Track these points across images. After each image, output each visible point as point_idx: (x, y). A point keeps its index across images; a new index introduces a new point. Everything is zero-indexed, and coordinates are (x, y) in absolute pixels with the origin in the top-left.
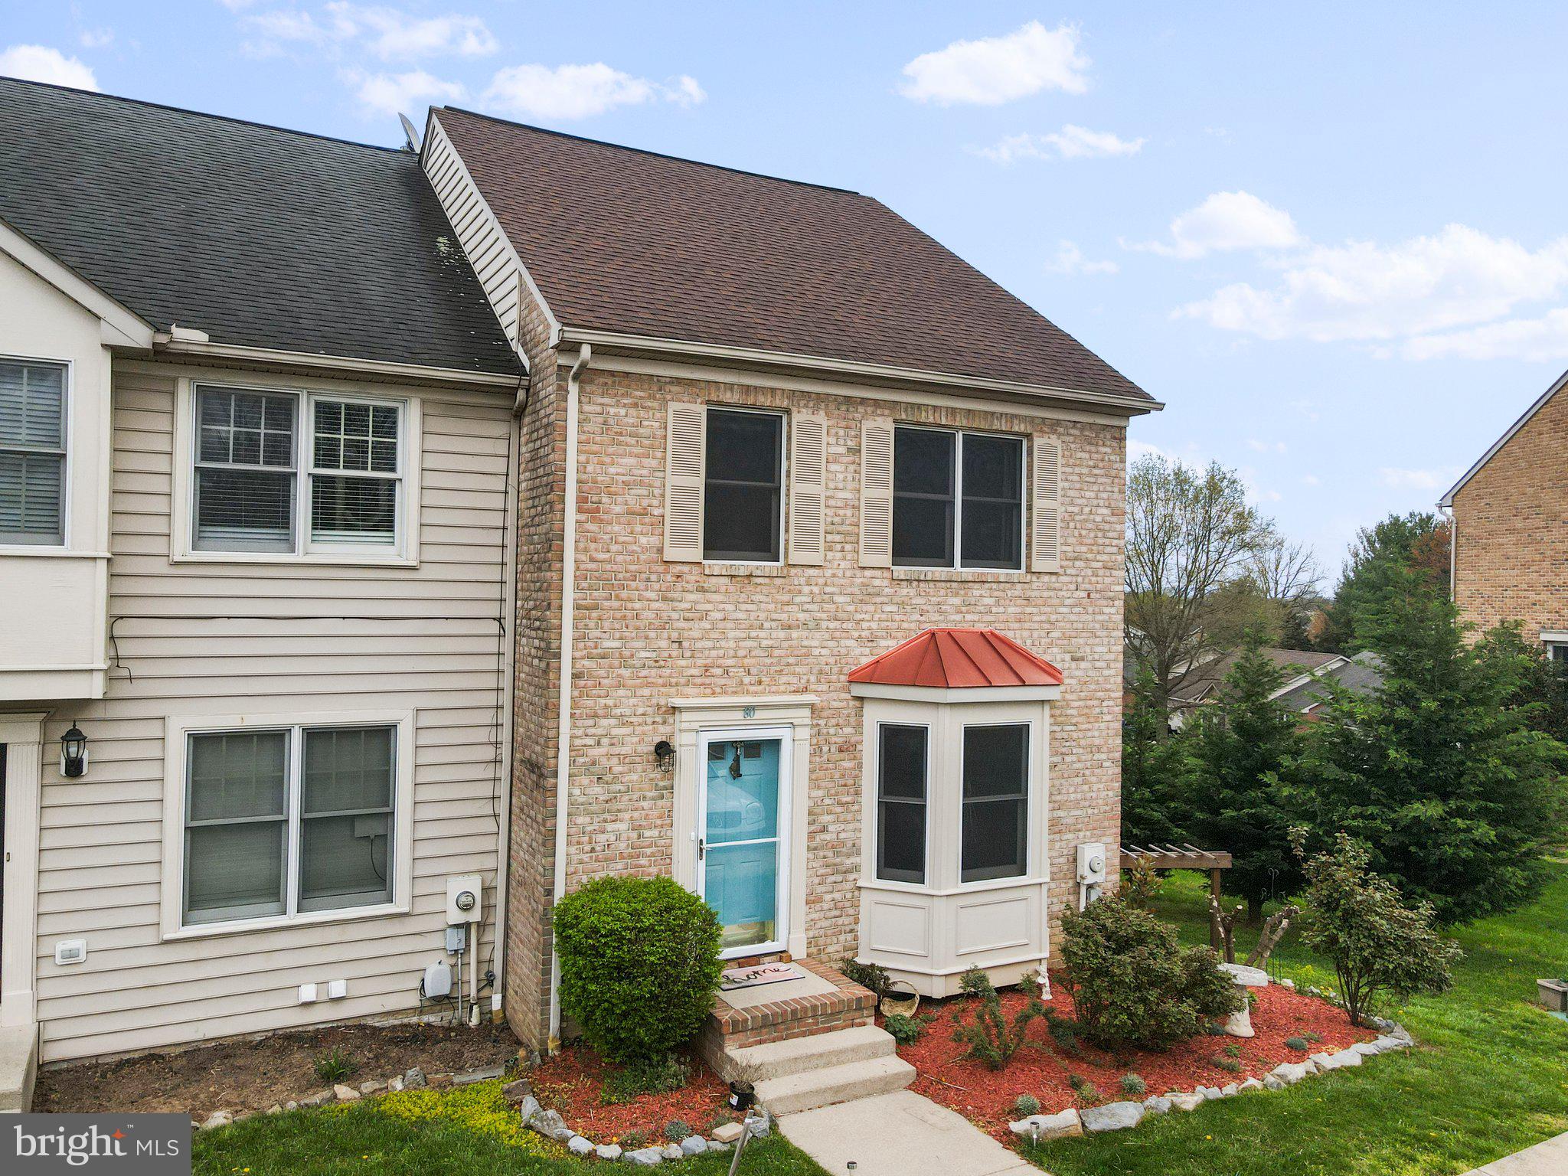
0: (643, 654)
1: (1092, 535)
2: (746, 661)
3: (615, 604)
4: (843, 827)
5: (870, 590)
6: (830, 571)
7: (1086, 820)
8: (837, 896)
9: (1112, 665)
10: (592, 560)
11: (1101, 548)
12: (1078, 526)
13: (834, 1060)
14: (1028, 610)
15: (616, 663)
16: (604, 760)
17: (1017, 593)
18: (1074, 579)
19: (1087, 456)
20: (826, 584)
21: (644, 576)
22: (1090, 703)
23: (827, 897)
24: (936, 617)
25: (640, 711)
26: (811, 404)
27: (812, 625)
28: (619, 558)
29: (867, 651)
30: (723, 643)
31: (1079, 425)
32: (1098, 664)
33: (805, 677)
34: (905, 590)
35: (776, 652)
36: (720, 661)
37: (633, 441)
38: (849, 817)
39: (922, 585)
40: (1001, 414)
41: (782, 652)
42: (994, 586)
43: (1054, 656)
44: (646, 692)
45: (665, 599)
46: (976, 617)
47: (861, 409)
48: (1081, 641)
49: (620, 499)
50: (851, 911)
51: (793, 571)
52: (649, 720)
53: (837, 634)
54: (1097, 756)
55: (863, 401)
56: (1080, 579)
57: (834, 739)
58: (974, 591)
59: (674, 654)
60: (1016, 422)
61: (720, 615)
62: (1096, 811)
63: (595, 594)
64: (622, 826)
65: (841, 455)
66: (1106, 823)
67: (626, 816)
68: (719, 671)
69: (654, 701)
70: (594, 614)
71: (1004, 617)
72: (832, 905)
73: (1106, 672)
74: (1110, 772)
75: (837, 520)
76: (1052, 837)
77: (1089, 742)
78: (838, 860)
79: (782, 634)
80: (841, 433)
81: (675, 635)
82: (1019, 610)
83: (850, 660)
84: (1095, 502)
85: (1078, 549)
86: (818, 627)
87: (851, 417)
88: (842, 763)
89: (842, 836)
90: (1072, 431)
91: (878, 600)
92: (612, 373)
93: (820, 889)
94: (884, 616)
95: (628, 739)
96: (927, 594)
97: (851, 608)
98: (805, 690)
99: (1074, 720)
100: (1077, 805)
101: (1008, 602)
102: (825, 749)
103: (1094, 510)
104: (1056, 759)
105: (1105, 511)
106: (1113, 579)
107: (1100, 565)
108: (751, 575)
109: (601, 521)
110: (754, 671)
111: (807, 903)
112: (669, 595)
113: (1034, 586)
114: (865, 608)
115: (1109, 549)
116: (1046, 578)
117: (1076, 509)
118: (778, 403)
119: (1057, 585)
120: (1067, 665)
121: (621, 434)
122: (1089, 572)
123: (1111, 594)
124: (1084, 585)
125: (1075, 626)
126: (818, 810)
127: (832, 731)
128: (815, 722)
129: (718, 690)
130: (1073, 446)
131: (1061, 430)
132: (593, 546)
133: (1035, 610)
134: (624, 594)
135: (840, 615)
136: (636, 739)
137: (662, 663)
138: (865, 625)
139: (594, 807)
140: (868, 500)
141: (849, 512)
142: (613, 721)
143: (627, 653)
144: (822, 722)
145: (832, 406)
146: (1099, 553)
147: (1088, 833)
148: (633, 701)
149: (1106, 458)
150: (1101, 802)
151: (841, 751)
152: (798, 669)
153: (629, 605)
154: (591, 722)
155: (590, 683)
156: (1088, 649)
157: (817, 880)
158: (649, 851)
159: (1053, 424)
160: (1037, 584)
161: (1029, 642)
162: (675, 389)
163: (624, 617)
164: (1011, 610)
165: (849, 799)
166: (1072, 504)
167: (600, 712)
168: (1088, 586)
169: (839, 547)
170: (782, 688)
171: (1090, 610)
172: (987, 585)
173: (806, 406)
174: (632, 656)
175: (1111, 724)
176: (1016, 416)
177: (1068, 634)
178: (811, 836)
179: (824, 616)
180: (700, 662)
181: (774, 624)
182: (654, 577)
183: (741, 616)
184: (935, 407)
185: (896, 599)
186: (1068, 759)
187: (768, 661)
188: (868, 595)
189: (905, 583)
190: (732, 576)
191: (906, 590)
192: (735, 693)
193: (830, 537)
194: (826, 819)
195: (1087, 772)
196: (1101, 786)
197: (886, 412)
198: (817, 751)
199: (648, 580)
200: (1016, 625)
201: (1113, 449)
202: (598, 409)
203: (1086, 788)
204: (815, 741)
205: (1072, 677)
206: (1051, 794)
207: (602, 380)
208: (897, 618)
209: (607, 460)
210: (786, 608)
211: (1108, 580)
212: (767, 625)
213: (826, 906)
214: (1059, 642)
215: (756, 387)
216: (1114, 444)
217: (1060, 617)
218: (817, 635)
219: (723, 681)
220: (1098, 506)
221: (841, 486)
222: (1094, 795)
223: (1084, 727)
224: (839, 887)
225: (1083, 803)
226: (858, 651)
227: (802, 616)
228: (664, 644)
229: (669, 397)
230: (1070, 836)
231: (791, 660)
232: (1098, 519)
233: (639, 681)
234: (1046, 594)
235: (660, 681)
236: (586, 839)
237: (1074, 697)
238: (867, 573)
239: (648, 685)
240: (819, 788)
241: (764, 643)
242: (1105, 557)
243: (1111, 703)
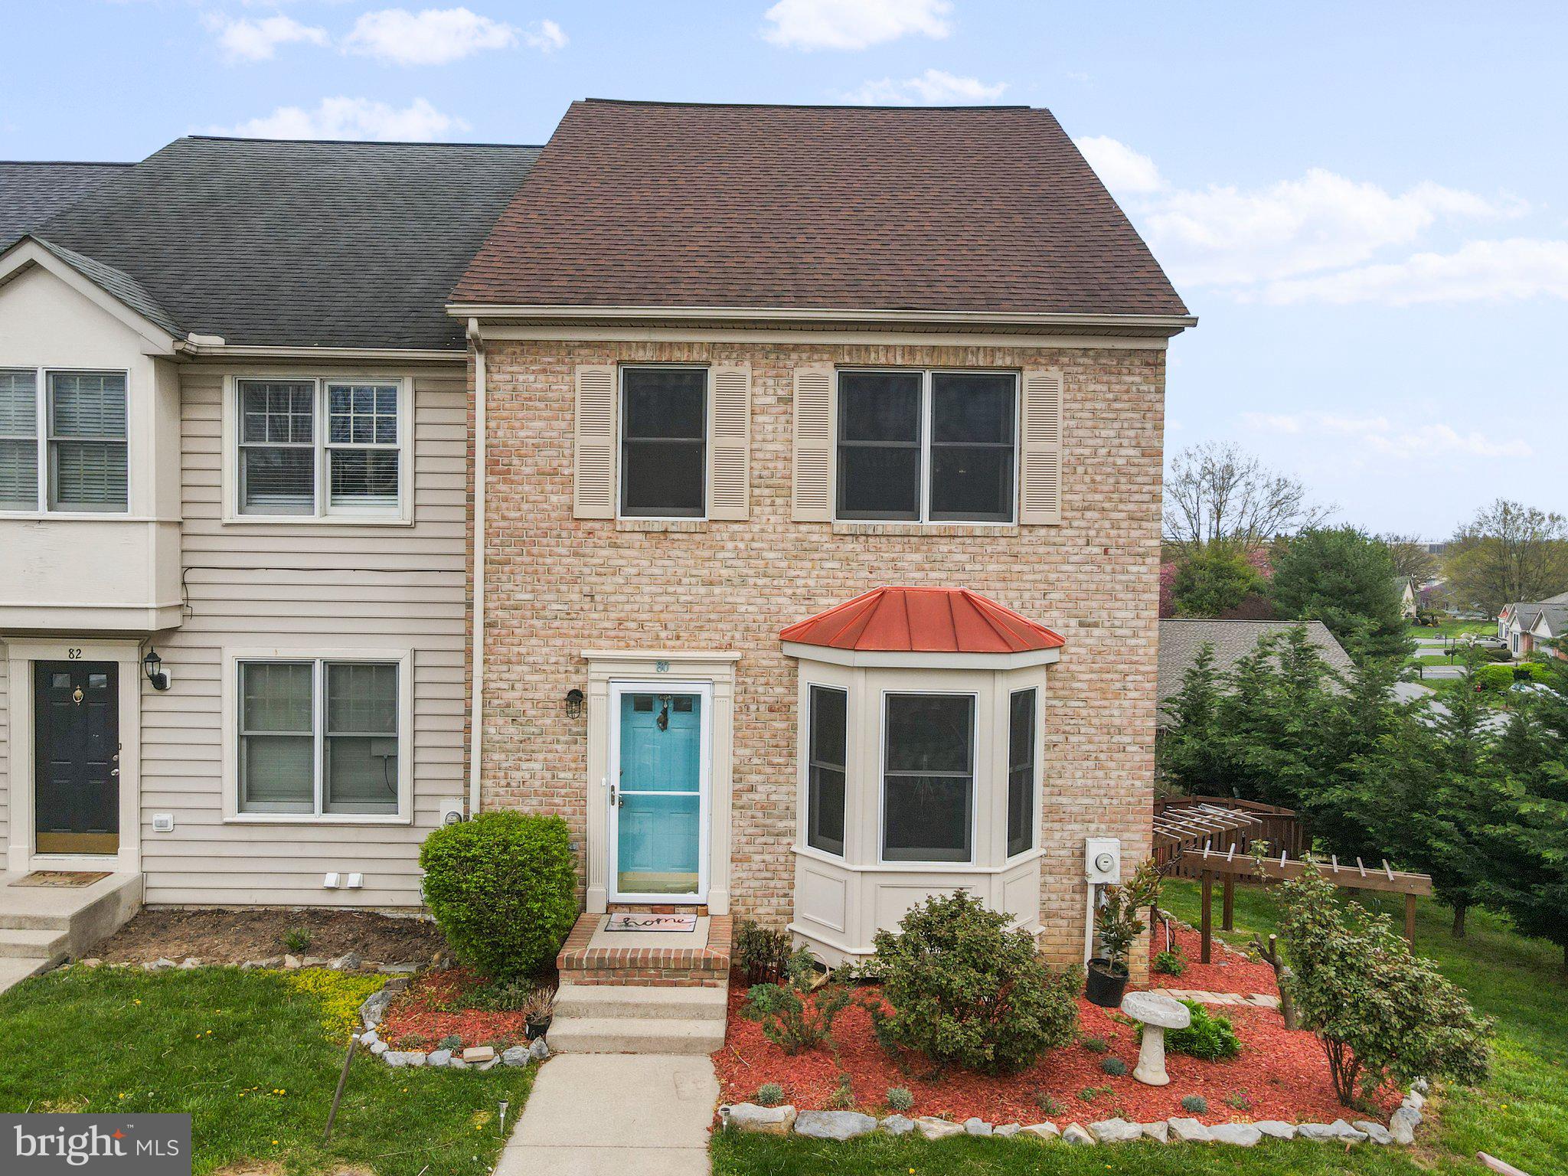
0: (556, 607)
1: (1112, 480)
2: (663, 616)
3: (527, 559)
4: (774, 788)
5: (806, 545)
6: (758, 526)
7: (1100, 811)
8: (768, 857)
9: (1141, 634)
10: (504, 518)
11: (1124, 496)
12: (1090, 470)
13: (653, 1013)
14: (1017, 568)
15: (528, 614)
16: (518, 703)
17: (1000, 549)
18: (1084, 533)
19: (1105, 388)
20: (753, 540)
21: (555, 533)
22: (1109, 676)
23: (757, 858)
24: (890, 574)
25: (553, 660)
26: (734, 355)
27: (737, 581)
28: (531, 516)
29: (803, 609)
30: (638, 598)
31: (1091, 353)
32: (1119, 632)
33: (729, 634)
34: (849, 545)
35: (696, 608)
36: (635, 615)
37: (542, 405)
38: (782, 778)
39: (871, 540)
40: (978, 348)
41: (704, 608)
42: (968, 541)
43: (1055, 621)
44: (559, 642)
45: (576, 554)
46: (943, 575)
47: (794, 356)
48: (1094, 604)
49: (530, 461)
50: (785, 875)
51: (715, 527)
52: (562, 669)
53: (767, 591)
54: (1116, 739)
55: (796, 347)
56: (1092, 533)
57: (762, 699)
58: (941, 547)
59: (586, 607)
60: (998, 355)
61: (634, 571)
62: (1115, 802)
63: (508, 550)
64: (536, 766)
65: (770, 405)
66: (1130, 817)
67: (541, 756)
68: (633, 625)
69: (567, 651)
70: (507, 568)
71: (983, 576)
72: (762, 865)
73: (1132, 642)
74: (1137, 758)
75: (765, 473)
76: (1049, 825)
77: (1105, 720)
78: (769, 822)
79: (703, 590)
80: (770, 382)
81: (586, 589)
82: (1003, 567)
83: (782, 618)
84: (1116, 442)
85: (1090, 497)
86: (744, 584)
87: (781, 365)
88: (774, 723)
89: (774, 797)
90: (1081, 361)
91: (817, 556)
92: (520, 342)
93: (748, 849)
94: (823, 573)
95: (540, 685)
96: (878, 550)
97: (784, 564)
98: (729, 647)
99: (1083, 695)
100: (1086, 792)
101: (987, 558)
102: (753, 707)
103: (1114, 451)
104: (1055, 738)
105: (1131, 452)
106: (1144, 532)
107: (1123, 515)
108: (666, 532)
109: (512, 482)
110: (671, 626)
111: (732, 860)
112: (581, 551)
113: (1025, 541)
114: (800, 564)
115: (1137, 497)
116: (1043, 532)
117: (1087, 451)
118: (695, 356)
119: (1058, 540)
120: (1072, 631)
121: (530, 399)
122: (1107, 524)
123: (1141, 550)
124: (1098, 540)
125: (1084, 586)
126: (746, 769)
127: (761, 689)
128: (741, 680)
129: (632, 643)
130: (1082, 377)
131: (1065, 360)
132: (504, 505)
133: (1026, 568)
134: (535, 550)
135: (770, 571)
136: (550, 686)
137: (574, 616)
138: (800, 582)
139: (509, 746)
140: (801, 451)
141: (780, 465)
142: (526, 668)
143: (539, 605)
144: (749, 680)
145: (759, 355)
146: (1121, 501)
147: (1103, 826)
148: (545, 650)
149: (1134, 388)
150: (1122, 792)
151: (771, 710)
152: (720, 626)
153: (540, 560)
154: (505, 668)
155: (504, 632)
156: (1104, 614)
157: (744, 839)
158: (563, 791)
159: (1053, 354)
160: (1027, 539)
161: (1017, 604)
162: (583, 352)
163: (536, 572)
164: (991, 567)
165: (781, 760)
166: (1080, 445)
167: (514, 659)
168: (1104, 541)
169: (768, 501)
170: (703, 644)
171: (1108, 568)
172: (958, 540)
173: (728, 358)
174: (544, 608)
175: (1140, 703)
176: (999, 349)
177: (1074, 595)
178: (737, 794)
179: (751, 572)
180: (613, 615)
181: (693, 580)
182: (564, 534)
183: (656, 571)
184: (887, 348)
185: (838, 555)
186: (1073, 739)
187: (687, 616)
188: (804, 550)
189: (850, 538)
190: (647, 532)
191: (851, 546)
192: (651, 647)
193: (757, 492)
194: (754, 778)
195: (1102, 756)
196: (1123, 773)
197: (826, 357)
198: (742, 709)
199: (559, 536)
200: (999, 585)
201: (1146, 377)
202: (508, 377)
203: (1100, 774)
204: (740, 699)
205: (1080, 646)
206: (1049, 777)
207: (510, 350)
208: (841, 575)
209: (517, 424)
210: (707, 564)
211: (1135, 534)
212: (685, 580)
213: (755, 867)
214: (1060, 605)
215: (671, 344)
216: (1146, 371)
217: (1062, 576)
218: (744, 591)
219: (638, 635)
220: (1121, 446)
221: (770, 437)
222: (1112, 783)
223: (1097, 703)
224: (770, 849)
225: (1094, 791)
226: (792, 609)
227: (725, 572)
228: (575, 597)
229: (578, 360)
230: (1076, 827)
231: (713, 616)
232: (1120, 461)
233: (550, 632)
234: (1042, 550)
235: (572, 632)
236: (501, 774)
237: (1082, 668)
238: (803, 528)
239: (561, 635)
240: (746, 746)
241: (683, 598)
242: (1131, 507)
243: (1139, 678)
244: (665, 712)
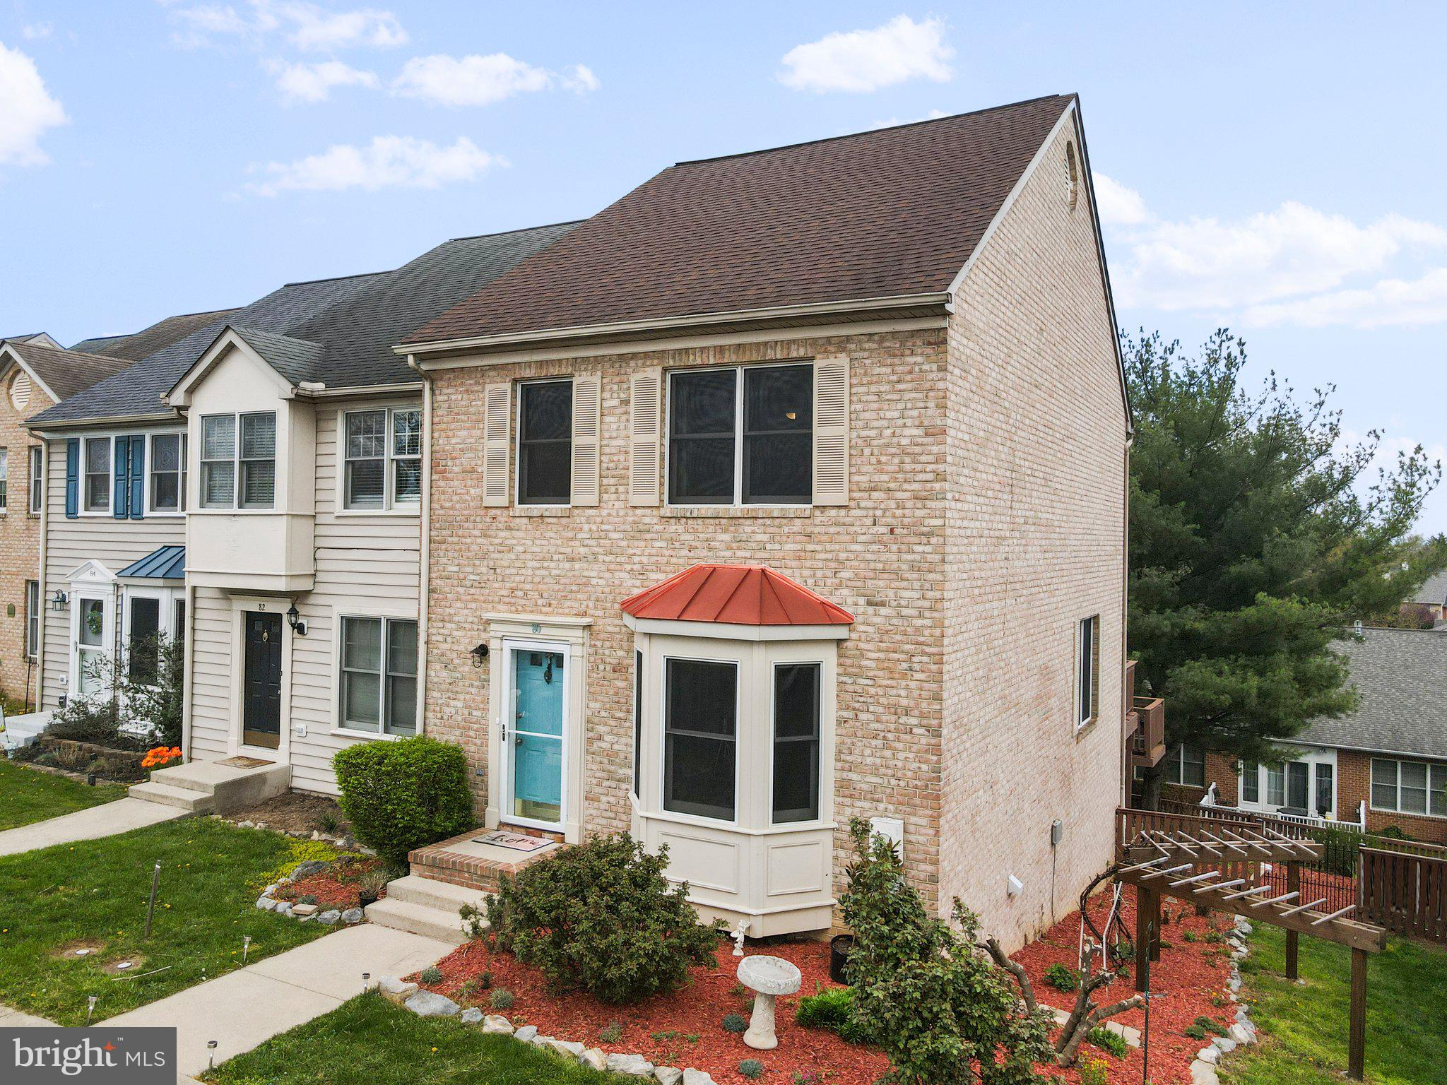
0: (473, 577)
1: (896, 461)
2: (540, 586)
3: (455, 539)
4: (616, 739)
5: (641, 527)
6: (606, 511)
7: (888, 791)
8: (612, 800)
9: (927, 614)
10: (442, 507)
11: (908, 476)
12: (876, 451)
14: (810, 547)
15: (455, 583)
16: (448, 652)
17: (795, 529)
18: (871, 513)
19: (889, 370)
20: (602, 523)
21: (472, 518)
22: (896, 656)
23: (604, 799)
24: (705, 553)
25: (470, 620)
26: (590, 367)
27: (591, 558)
28: (458, 506)
29: (638, 583)
30: (524, 571)
31: (876, 337)
32: (905, 612)
33: (585, 603)
34: (674, 527)
35: (563, 581)
36: (522, 586)
37: (465, 418)
38: (622, 731)
39: (690, 522)
40: (776, 342)
41: (567, 581)
42: (768, 522)
43: (845, 599)
44: (473, 605)
45: (485, 536)
46: (748, 554)
47: (632, 363)
48: (881, 583)
49: (458, 462)
50: (624, 817)
51: (576, 512)
52: (476, 627)
53: (612, 567)
54: (903, 720)
55: (634, 356)
56: (879, 513)
57: (608, 660)
58: (746, 528)
59: (491, 578)
60: (794, 347)
61: (521, 549)
62: (902, 783)
63: (444, 532)
64: (459, 704)
65: (615, 407)
66: (917, 801)
67: (461, 697)
68: (520, 593)
69: (478, 613)
70: (443, 547)
71: (781, 554)
72: (607, 807)
73: (919, 622)
74: (924, 741)
75: (612, 465)
76: (841, 799)
77: (893, 700)
78: (612, 768)
79: (567, 565)
80: (615, 387)
81: (491, 564)
82: (798, 547)
83: (623, 591)
84: (900, 422)
85: (876, 478)
86: (596, 561)
87: (623, 372)
88: (616, 682)
89: (616, 747)
90: (867, 346)
91: (649, 536)
92: (453, 370)
93: (597, 790)
94: (654, 551)
95: (462, 640)
96: (696, 531)
97: (624, 544)
98: (585, 614)
99: (871, 674)
100: (875, 770)
101: (784, 538)
102: (601, 667)
103: (898, 432)
104: (845, 714)
105: (915, 432)
106: (929, 511)
107: (907, 495)
108: (542, 516)
109: (447, 479)
110: (545, 595)
111: (587, 798)
112: (488, 533)
113: (817, 521)
114: (636, 543)
115: (921, 477)
116: (833, 512)
117: (873, 433)
118: (564, 371)
119: (847, 520)
120: (861, 610)
121: (458, 414)
122: (892, 504)
123: (926, 530)
124: (884, 520)
125: (872, 565)
126: (596, 720)
127: (607, 652)
128: (593, 642)
129: (520, 608)
130: (867, 362)
131: (852, 346)
132: (443, 497)
133: (818, 548)
134: (460, 532)
135: (615, 550)
136: (467, 641)
137: (483, 585)
138: (636, 559)
139: (443, 687)
140: (637, 446)
141: (622, 458)
142: (453, 626)
143: (462, 576)
144: (598, 643)
145: (607, 365)
146: (905, 481)
147: (891, 807)
148: (466, 612)
149: (917, 369)
150: (909, 774)
151: (614, 671)
152: (579, 596)
153: (464, 540)
154: (441, 625)
155: (441, 596)
156: (891, 593)
157: (595, 781)
158: (475, 726)
159: (841, 342)
160: (820, 519)
161: (811, 582)
162: (492, 373)
163: (460, 550)
164: (788, 547)
165: (621, 715)
166: (866, 427)
167: (446, 618)
168: (890, 521)
169: (613, 489)
170: (567, 611)
171: (894, 548)
172: (760, 521)
173: (586, 370)
174: (465, 578)
175: (926, 685)
176: (794, 341)
177: (862, 575)
178: (590, 741)
179: (601, 550)
180: (508, 585)
181: (561, 557)
182: (478, 519)
183: (537, 549)
184: (702, 349)
185: (667, 536)
186: (862, 716)
187: (556, 587)
188: (639, 531)
189: (673, 521)
190: (530, 517)
191: (675, 527)
192: (532, 612)
193: (605, 481)
194: (602, 729)
195: (890, 736)
196: (911, 756)
197: (655, 362)
198: (594, 668)
199: (475, 521)
200: (794, 564)
201: (928, 356)
202: (446, 398)
203: (888, 753)
204: (592, 659)
205: (868, 624)
206: (840, 752)
207: (448, 376)
208: (667, 553)
209: (451, 434)
210: (570, 543)
211: (919, 513)
212: (555, 557)
213: (603, 806)
214: (849, 583)
215: (547, 361)
216: (929, 350)
217: (851, 556)
218: (596, 567)
219: (523, 602)
220: (905, 426)
221: (614, 435)
222: (900, 764)
223: (885, 682)
224: (613, 792)
225: (882, 771)
226: (630, 583)
227: (583, 550)
228: (484, 570)
229: (488, 381)
230: (866, 805)
231: (574, 588)
232: (905, 441)
233: (469, 597)
234: (833, 530)
235: (482, 598)
236: (438, 709)
237: (870, 646)
238: (638, 512)
239: (476, 600)
240: (596, 701)
241: (554, 572)
242: (916, 486)
243: (925, 659)
244: (549, 667)
